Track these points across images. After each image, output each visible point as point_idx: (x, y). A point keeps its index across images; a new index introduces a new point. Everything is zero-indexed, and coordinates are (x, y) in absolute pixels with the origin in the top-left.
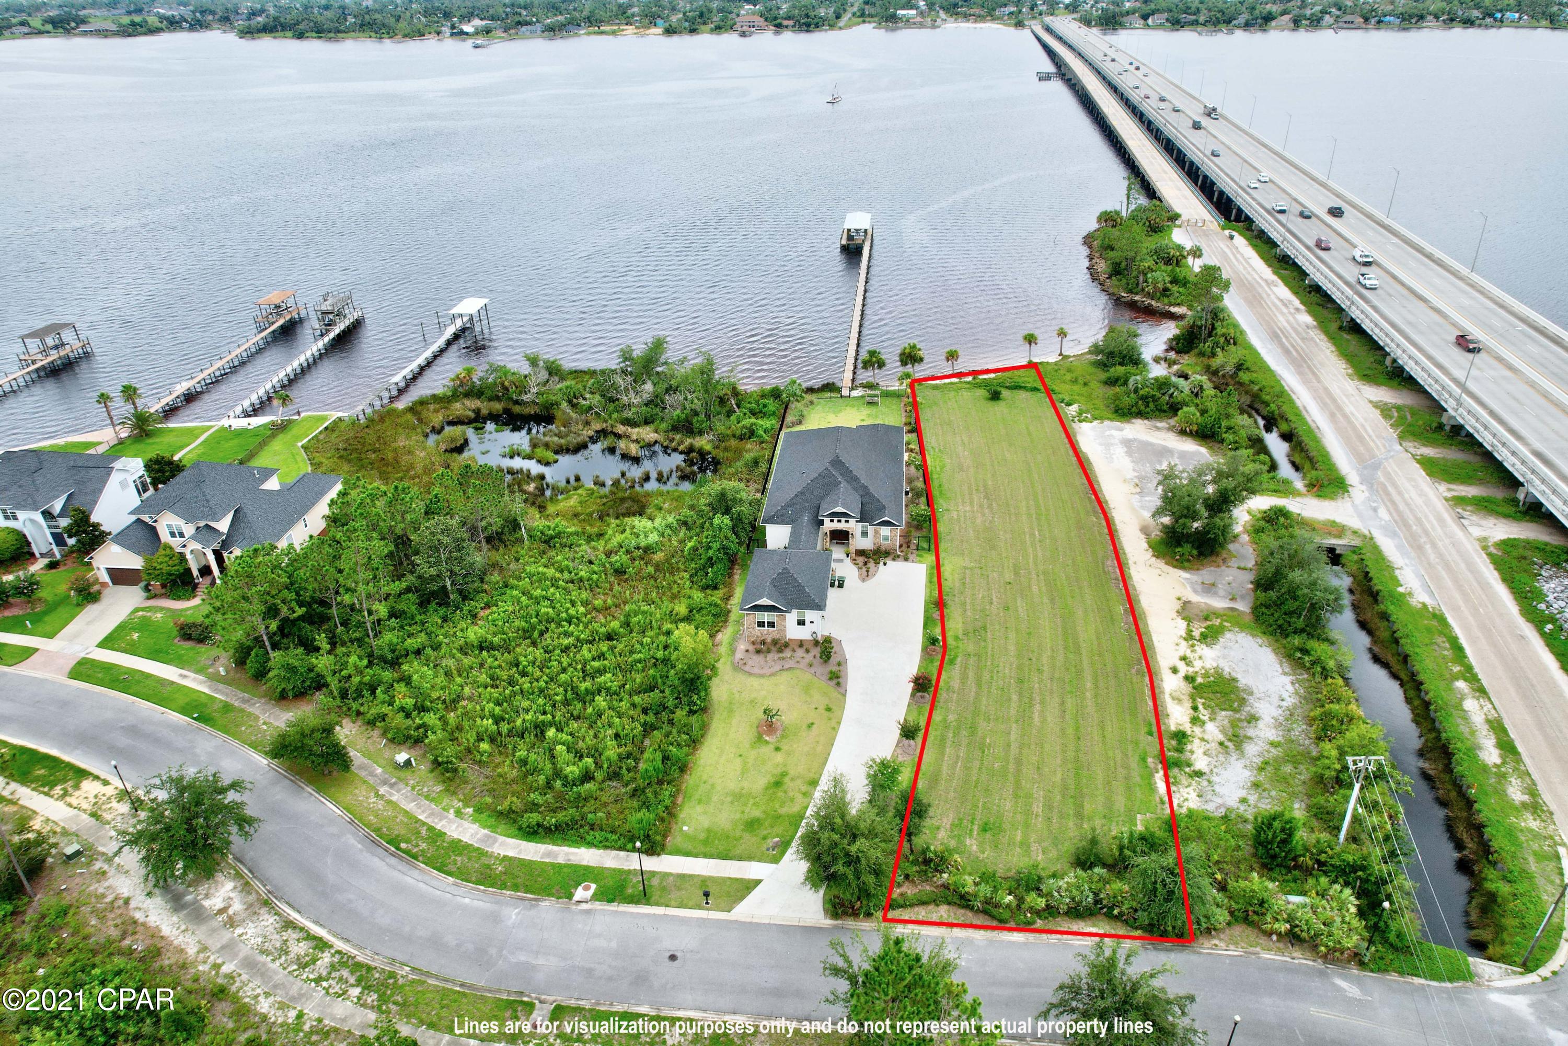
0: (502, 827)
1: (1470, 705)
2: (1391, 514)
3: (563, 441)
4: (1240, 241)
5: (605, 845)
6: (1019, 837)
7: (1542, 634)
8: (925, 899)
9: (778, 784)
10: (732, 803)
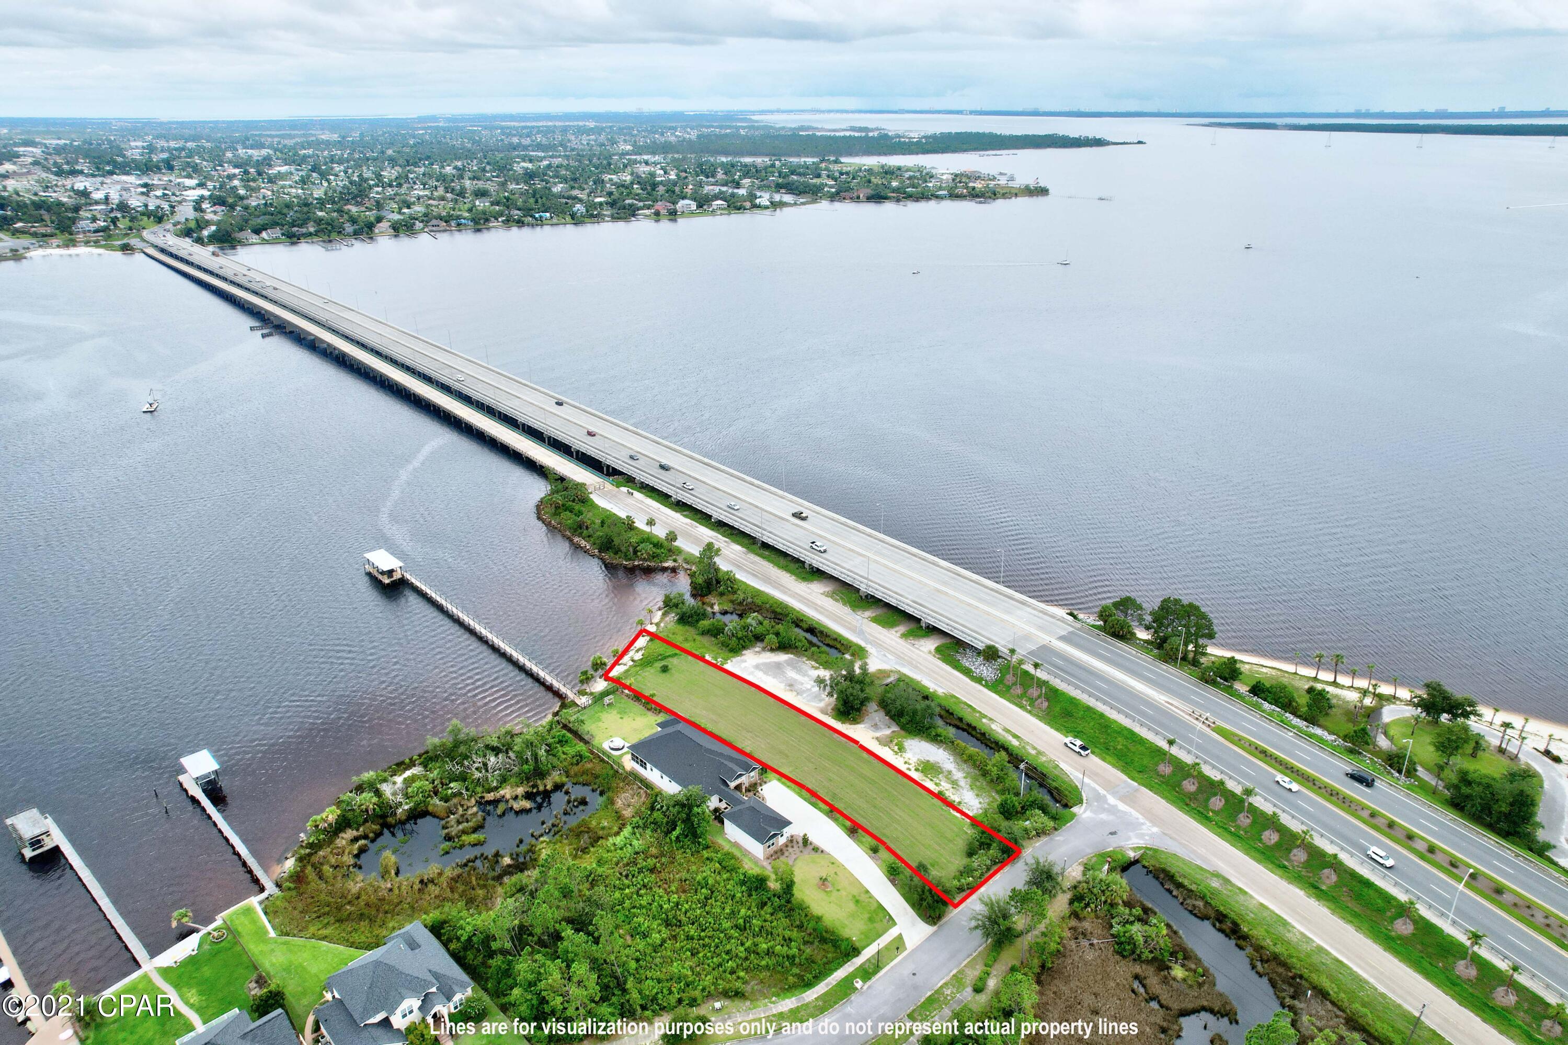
0: (796, 992)
1: (994, 727)
2: (892, 655)
3: (472, 824)
4: (637, 495)
5: (840, 965)
7: (984, 687)
9: (857, 901)
10: (854, 919)
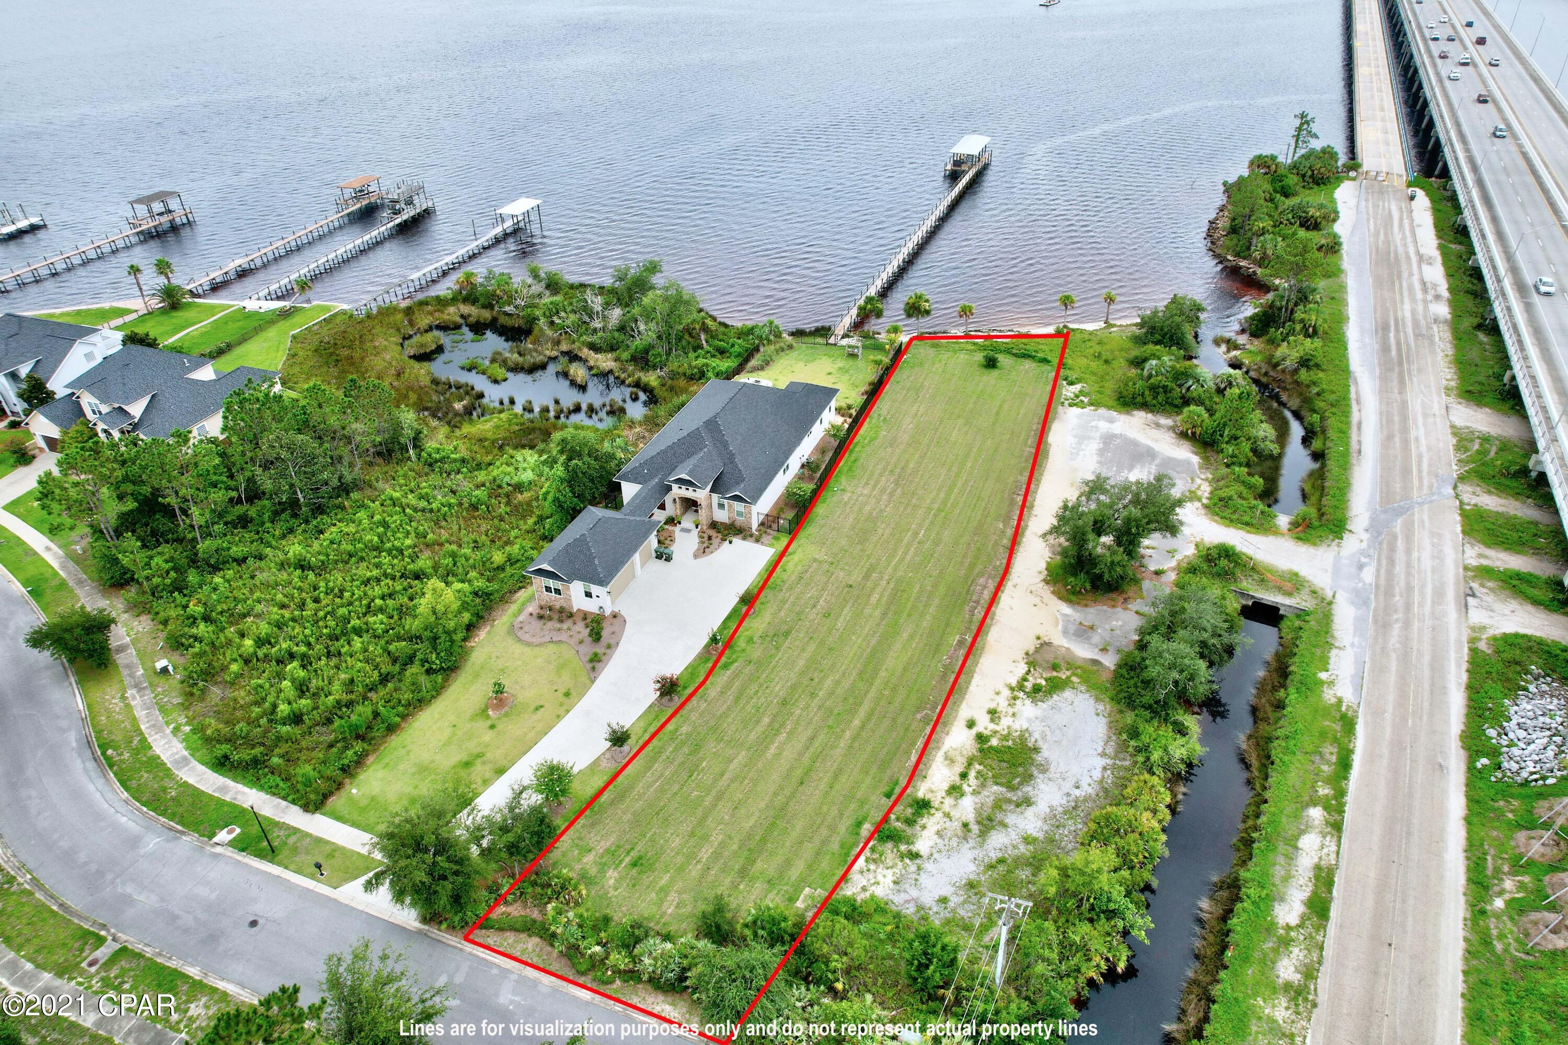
0: (201, 752)
1: (1310, 841)
2: (1377, 576)
3: (520, 359)
4: (1421, 203)
5: (273, 792)
6: (664, 880)
7: (1471, 769)
8: (517, 926)
9: (468, 765)
10: (414, 774)
